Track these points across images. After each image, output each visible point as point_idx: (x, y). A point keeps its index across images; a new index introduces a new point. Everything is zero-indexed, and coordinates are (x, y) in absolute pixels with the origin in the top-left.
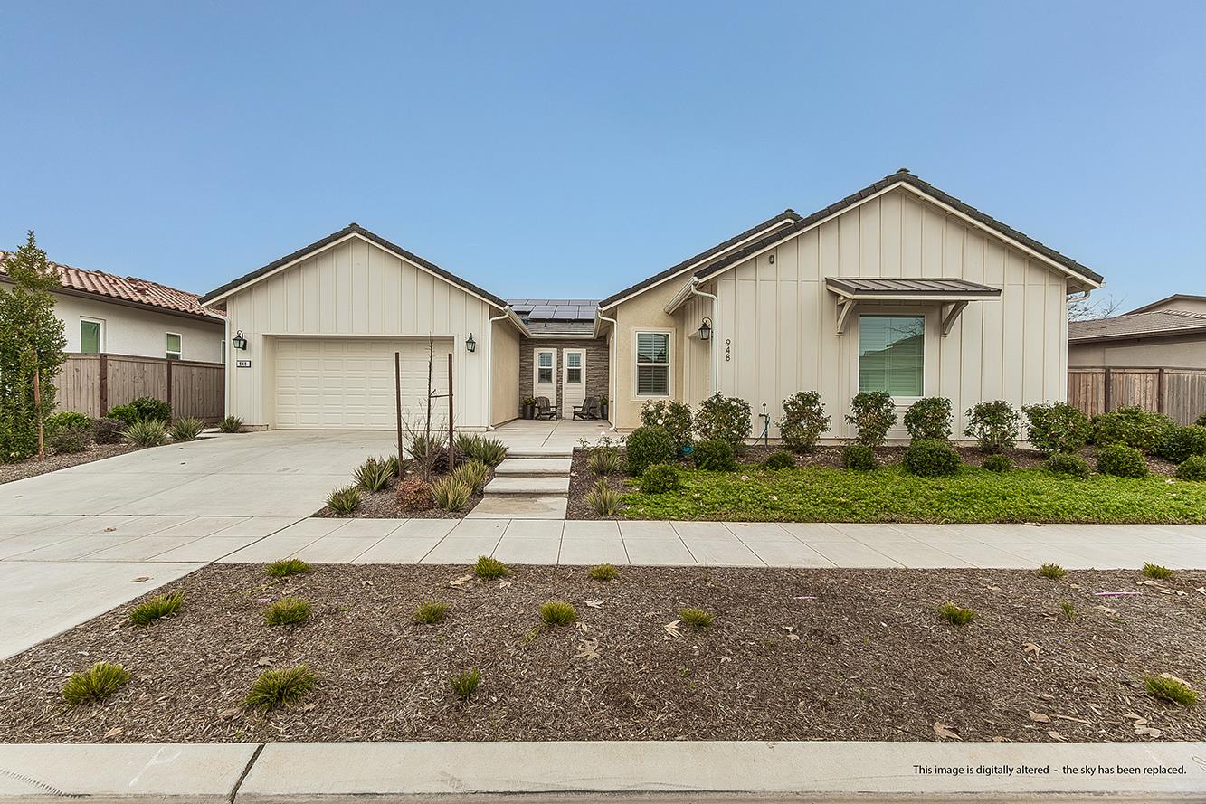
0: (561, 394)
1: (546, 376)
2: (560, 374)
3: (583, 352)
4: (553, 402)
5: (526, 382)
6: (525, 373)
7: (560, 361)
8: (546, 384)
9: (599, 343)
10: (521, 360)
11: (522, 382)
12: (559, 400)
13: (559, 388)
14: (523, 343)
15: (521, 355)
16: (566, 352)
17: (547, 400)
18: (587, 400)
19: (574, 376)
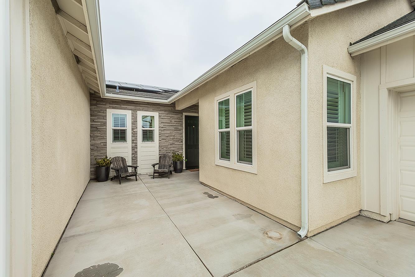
0: (136, 152)
1: (119, 135)
2: (134, 134)
3: (156, 114)
4: (129, 162)
5: (99, 142)
6: (97, 134)
7: (134, 123)
8: (119, 144)
9: (170, 108)
10: (92, 120)
11: (93, 142)
12: (135, 158)
13: (134, 147)
14: (95, 102)
15: (91, 115)
16: (140, 114)
17: (123, 160)
18: (162, 157)
19: (148, 136)
